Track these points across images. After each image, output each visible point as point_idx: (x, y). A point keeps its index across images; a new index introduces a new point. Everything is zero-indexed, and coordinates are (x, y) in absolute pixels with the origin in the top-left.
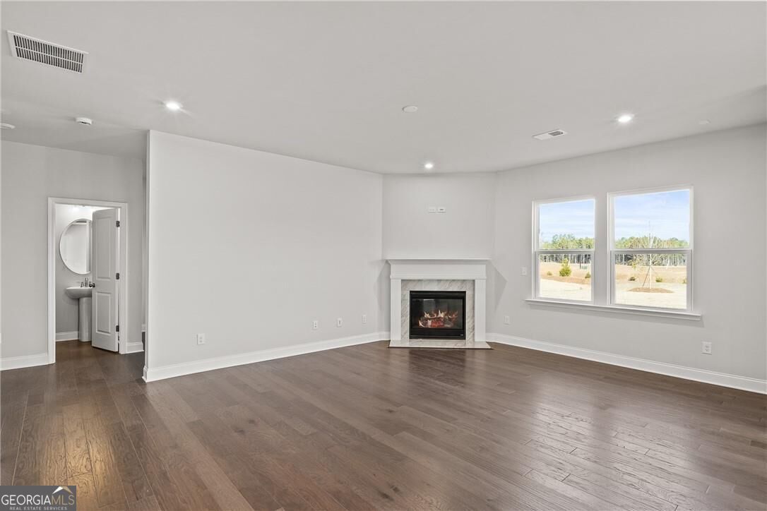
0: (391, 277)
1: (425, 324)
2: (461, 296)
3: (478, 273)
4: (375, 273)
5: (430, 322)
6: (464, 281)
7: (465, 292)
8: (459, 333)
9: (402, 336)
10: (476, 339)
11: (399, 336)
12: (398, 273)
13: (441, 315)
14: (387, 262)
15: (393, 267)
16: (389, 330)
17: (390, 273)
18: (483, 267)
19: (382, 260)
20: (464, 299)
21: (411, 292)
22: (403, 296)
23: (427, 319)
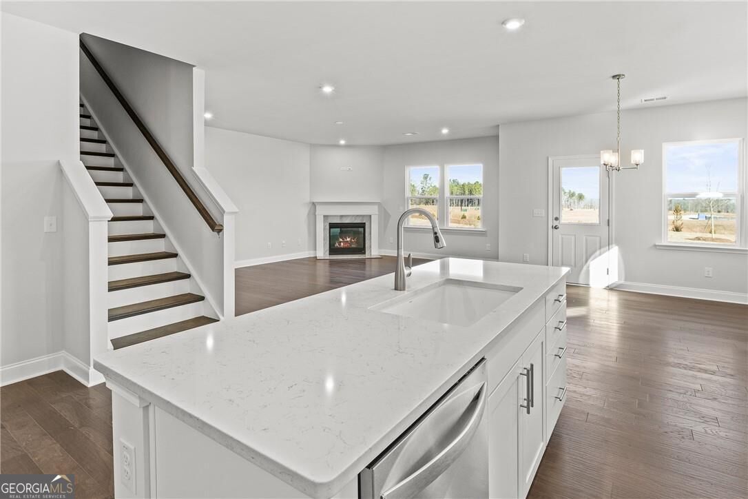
0: (317, 213)
1: (340, 245)
2: (363, 225)
3: (373, 211)
4: (304, 212)
5: (342, 244)
6: (363, 216)
7: (365, 223)
8: (361, 250)
9: (324, 253)
10: (373, 254)
11: (322, 252)
12: (321, 212)
13: (348, 239)
14: (313, 203)
15: (318, 207)
16: (316, 250)
17: (315, 211)
18: (376, 207)
19: (310, 203)
20: (364, 228)
21: (330, 224)
22: (325, 226)
23: (341, 242)
